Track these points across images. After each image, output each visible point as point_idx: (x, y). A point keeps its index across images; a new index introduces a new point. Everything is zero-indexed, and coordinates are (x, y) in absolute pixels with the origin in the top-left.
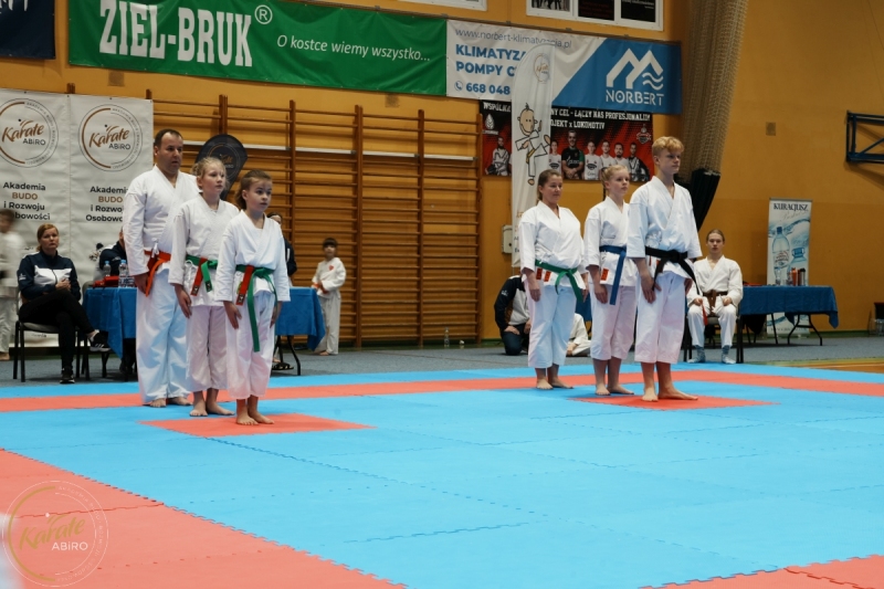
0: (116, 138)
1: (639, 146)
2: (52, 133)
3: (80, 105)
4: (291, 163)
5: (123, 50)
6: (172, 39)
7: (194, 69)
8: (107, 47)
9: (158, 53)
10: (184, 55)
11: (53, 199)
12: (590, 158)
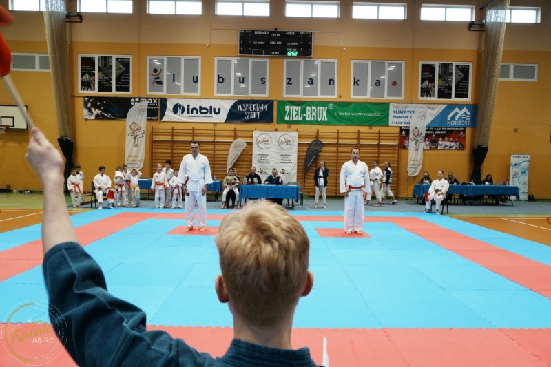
0: (287, 142)
1: (459, 138)
2: (272, 141)
3: (278, 134)
4: (337, 147)
5: (291, 119)
6: (305, 115)
7: (311, 123)
8: (287, 118)
9: (301, 119)
10: (308, 119)
11: (271, 158)
12: (440, 142)
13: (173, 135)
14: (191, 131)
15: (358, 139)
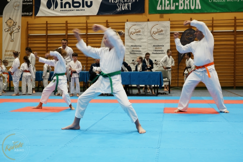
0: (160, 32)
2: (143, 32)
3: (150, 24)
5: (163, 9)
6: (177, 4)
7: (184, 11)
8: (159, 8)
9: (173, 8)
10: (181, 8)
11: (143, 49)
13: (47, 30)
14: (65, 25)
15: (235, 26)
